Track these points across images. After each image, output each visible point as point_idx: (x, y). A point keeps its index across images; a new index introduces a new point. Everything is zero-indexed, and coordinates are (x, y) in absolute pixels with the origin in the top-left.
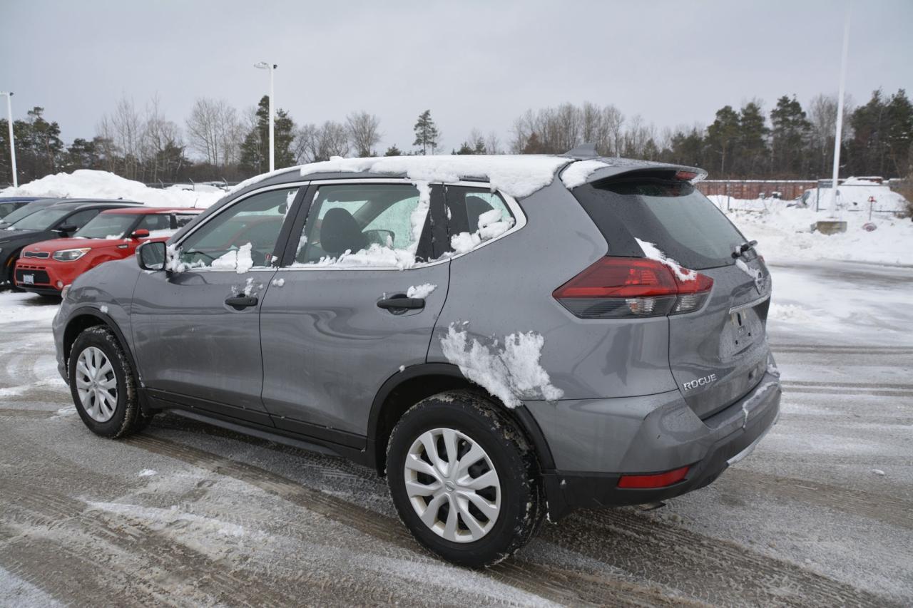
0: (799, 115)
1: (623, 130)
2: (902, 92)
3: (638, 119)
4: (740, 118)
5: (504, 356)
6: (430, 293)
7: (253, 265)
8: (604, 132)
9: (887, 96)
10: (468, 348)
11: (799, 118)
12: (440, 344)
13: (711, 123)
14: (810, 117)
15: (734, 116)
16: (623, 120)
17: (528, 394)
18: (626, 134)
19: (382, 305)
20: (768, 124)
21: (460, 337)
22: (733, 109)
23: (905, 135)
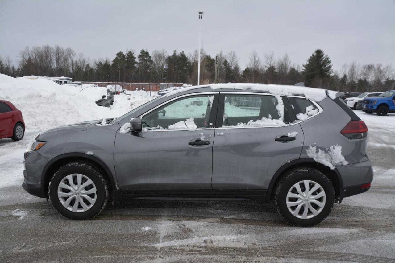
0: (148, 57)
1: (75, 59)
2: (183, 52)
3: (81, 55)
4: (126, 57)
5: (330, 153)
6: (297, 135)
7: (197, 127)
8: (66, 59)
9: (178, 53)
10: (317, 152)
11: (149, 58)
12: (306, 151)
13: (114, 58)
14: (153, 59)
15: (124, 56)
16: (75, 55)
17: (338, 165)
18: (76, 61)
19: (277, 140)
20: (137, 60)
21: (314, 149)
22: (123, 53)
23: (185, 68)
